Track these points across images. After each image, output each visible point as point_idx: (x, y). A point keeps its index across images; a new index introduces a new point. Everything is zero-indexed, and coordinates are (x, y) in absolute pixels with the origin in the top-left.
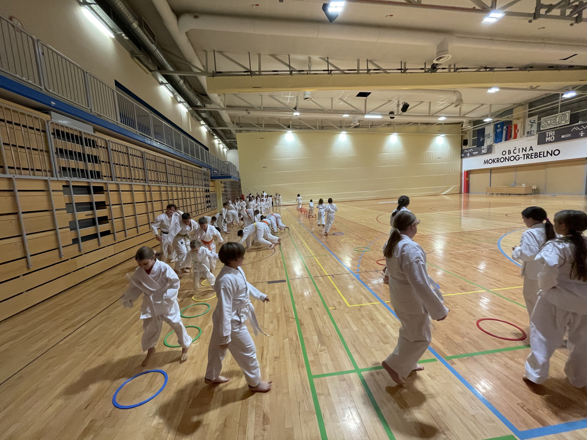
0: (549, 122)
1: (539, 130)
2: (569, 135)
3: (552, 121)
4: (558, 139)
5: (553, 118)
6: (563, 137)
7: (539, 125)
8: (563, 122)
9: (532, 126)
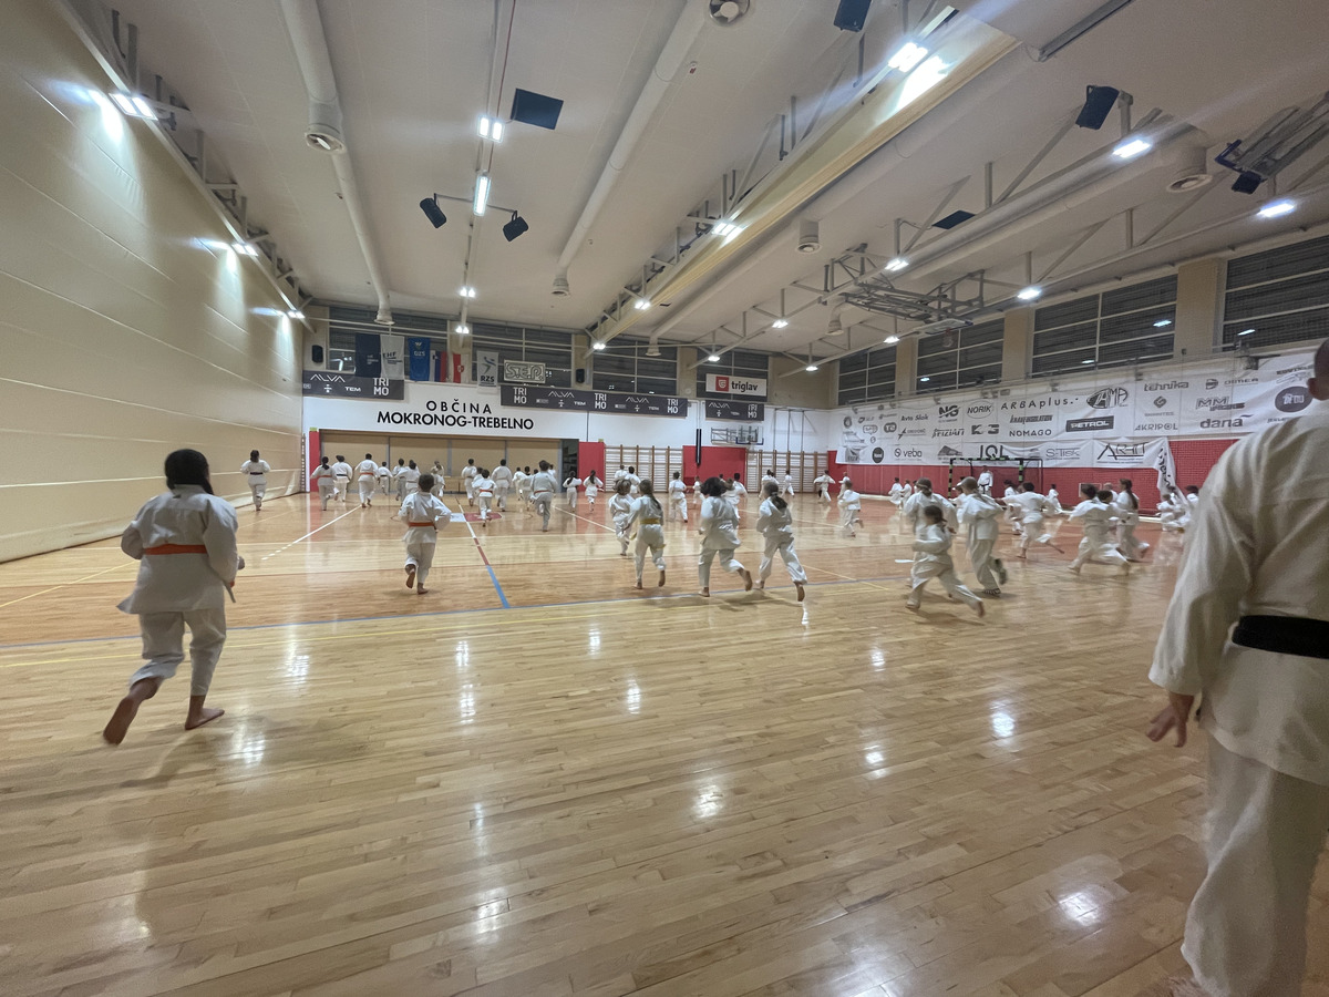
0: (517, 370)
1: (501, 380)
2: (546, 401)
3: (521, 372)
4: (531, 404)
5: (522, 367)
6: (538, 401)
7: (501, 370)
8: (537, 378)
9: (489, 367)
